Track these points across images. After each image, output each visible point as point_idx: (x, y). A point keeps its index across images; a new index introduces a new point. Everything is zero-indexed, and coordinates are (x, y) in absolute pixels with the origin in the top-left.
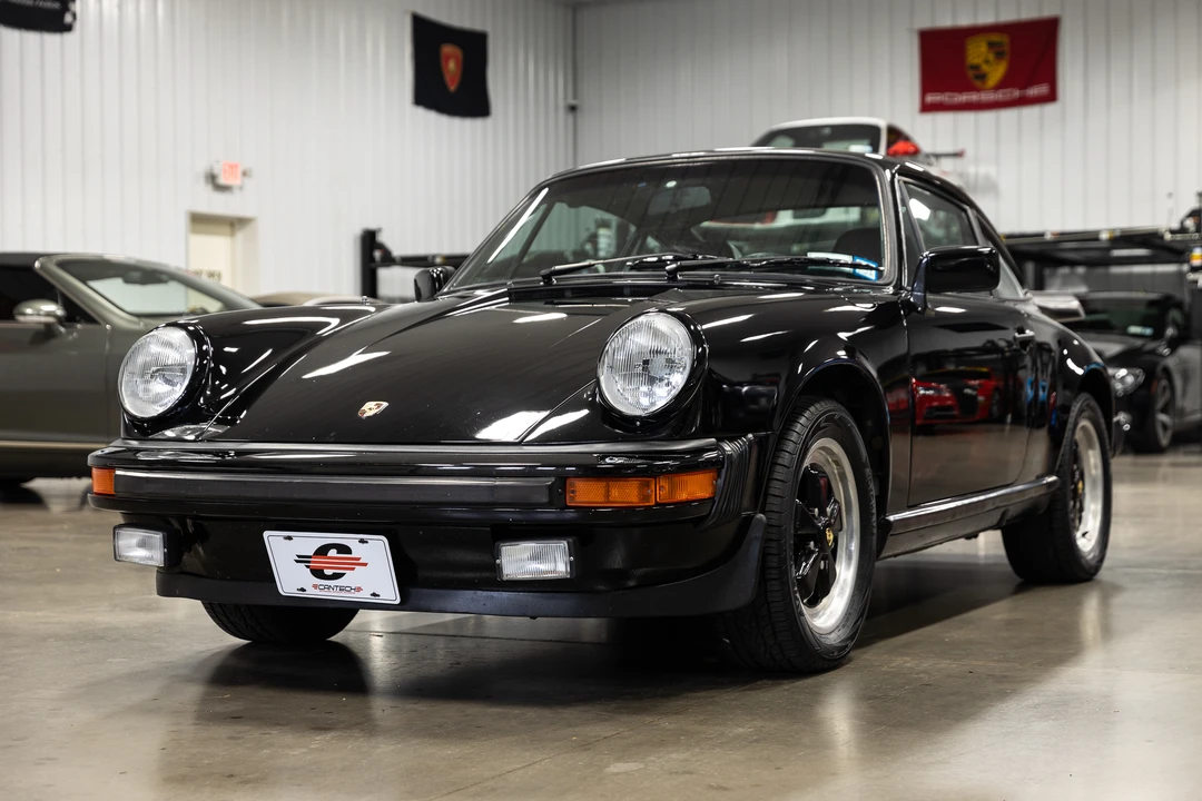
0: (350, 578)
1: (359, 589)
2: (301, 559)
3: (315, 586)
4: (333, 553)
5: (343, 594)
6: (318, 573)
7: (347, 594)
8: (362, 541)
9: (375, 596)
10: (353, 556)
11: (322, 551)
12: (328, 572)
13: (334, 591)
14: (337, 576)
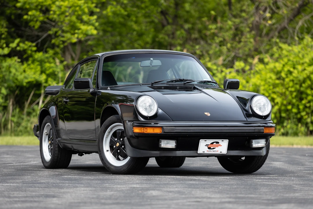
0: (216, 149)
1: (218, 151)
2: (207, 145)
3: (207, 151)
4: (215, 144)
6: (209, 148)
7: (215, 152)
8: (222, 141)
9: (221, 152)
10: (219, 144)
11: (212, 143)
12: (212, 148)
13: (211, 152)
14: (213, 148)
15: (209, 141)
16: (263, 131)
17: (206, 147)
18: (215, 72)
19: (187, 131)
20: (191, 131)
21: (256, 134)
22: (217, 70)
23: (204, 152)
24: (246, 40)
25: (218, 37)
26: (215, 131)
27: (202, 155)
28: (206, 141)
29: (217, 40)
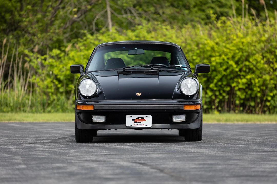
0: (142, 123)
1: (144, 125)
2: (133, 120)
3: (134, 125)
4: (140, 119)
5: (140, 126)
6: (136, 122)
7: (141, 126)
8: (146, 116)
9: (146, 126)
10: (144, 119)
11: (138, 118)
12: (138, 122)
13: (138, 125)
15: (135, 117)
16: (182, 108)
17: (133, 122)
18: (32, 58)
19: (113, 109)
20: (117, 108)
21: (176, 111)
22: (33, 56)
23: (132, 125)
26: (137, 109)
27: (130, 128)
28: (132, 116)
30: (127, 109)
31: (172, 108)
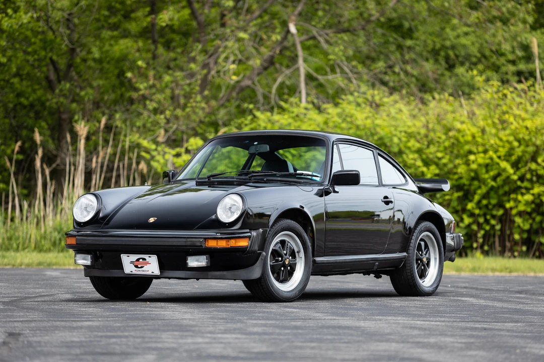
0: (146, 268)
3: (135, 270)
4: (141, 260)
5: (143, 272)
6: (136, 266)
8: (149, 257)
9: (153, 273)
10: (147, 261)
11: (138, 260)
12: (139, 266)
13: (141, 272)
14: (142, 267)
15: (134, 257)
16: (199, 244)
18: (154, 153)
21: (191, 249)
22: (156, 150)
23: (131, 272)
24: (194, 104)
25: (151, 100)
28: (129, 256)
29: (151, 105)
30: (118, 243)
31: (184, 244)
